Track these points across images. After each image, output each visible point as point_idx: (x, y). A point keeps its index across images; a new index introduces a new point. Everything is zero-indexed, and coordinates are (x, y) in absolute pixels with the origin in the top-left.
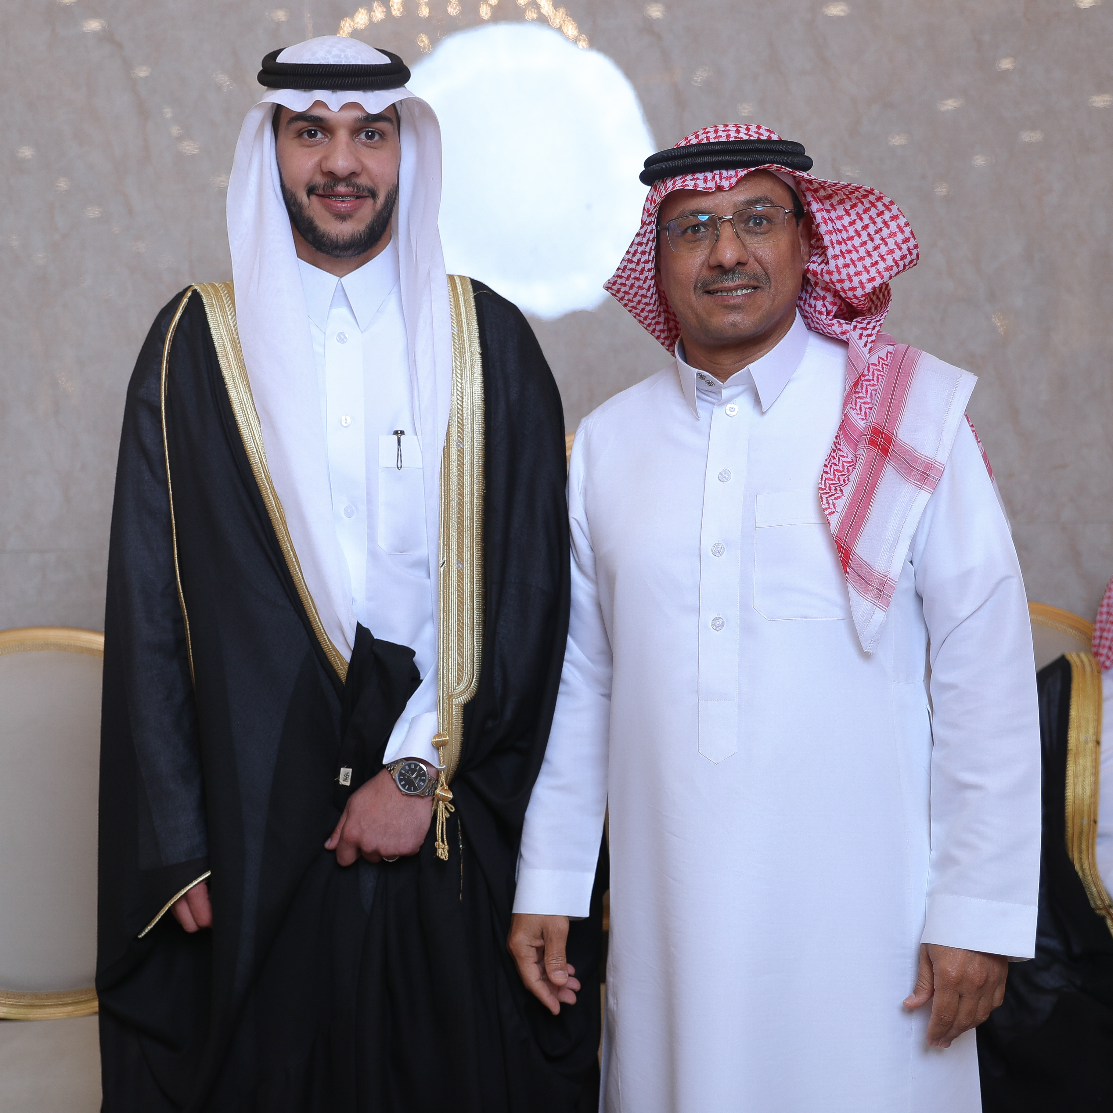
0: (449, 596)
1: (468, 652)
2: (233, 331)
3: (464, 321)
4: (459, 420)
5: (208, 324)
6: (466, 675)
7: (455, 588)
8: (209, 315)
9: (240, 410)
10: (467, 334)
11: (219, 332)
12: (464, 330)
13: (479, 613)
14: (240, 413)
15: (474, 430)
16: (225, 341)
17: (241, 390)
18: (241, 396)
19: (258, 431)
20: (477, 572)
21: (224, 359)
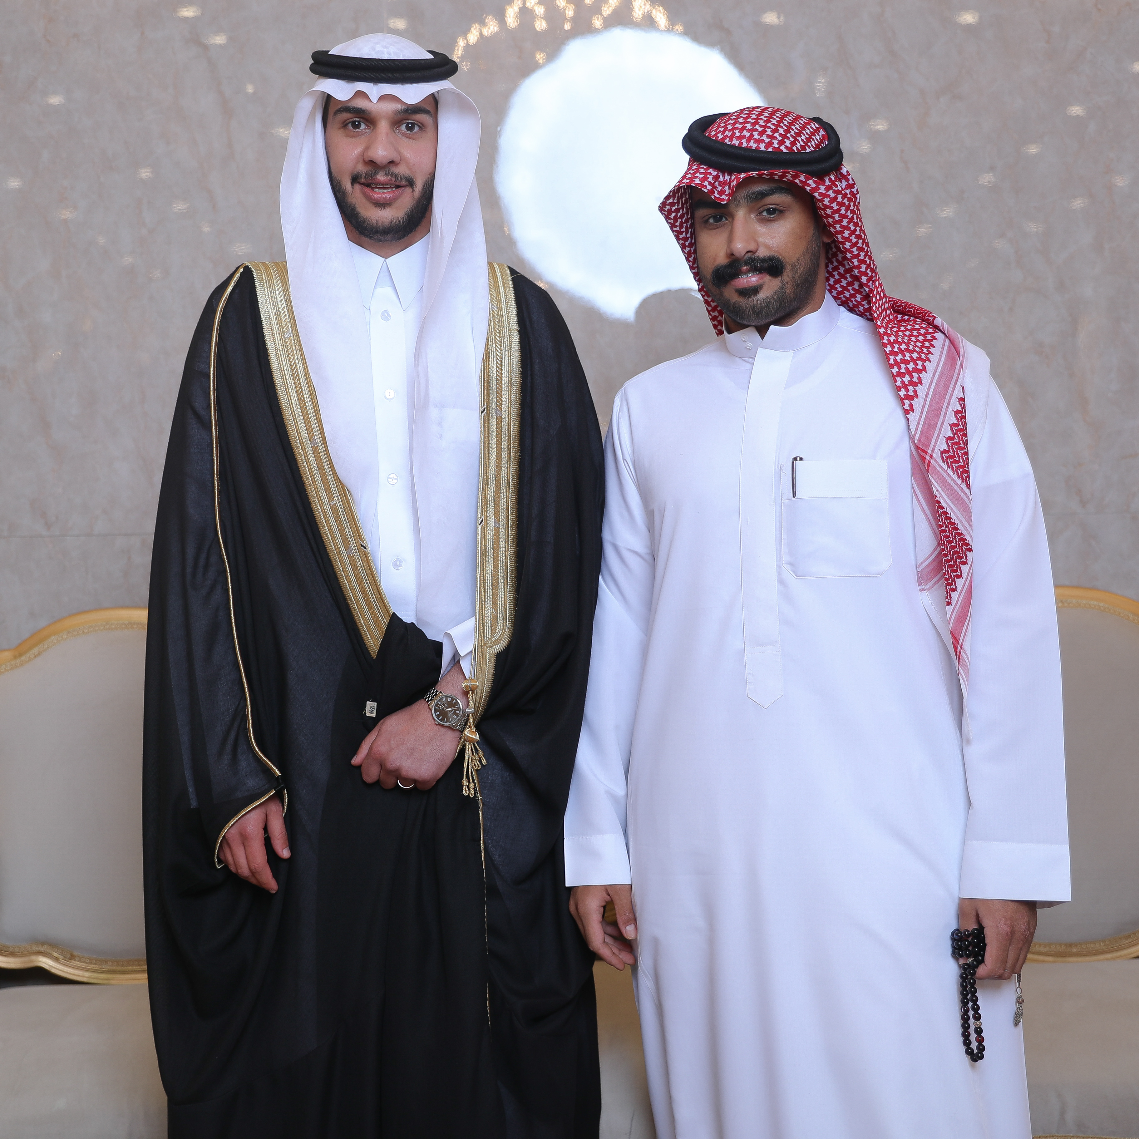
0: (486, 552)
1: (501, 605)
2: (280, 306)
3: (503, 299)
4: (498, 390)
5: (257, 298)
6: (500, 626)
7: (491, 545)
8: (258, 289)
9: (281, 379)
10: (506, 311)
11: (266, 306)
12: (503, 308)
14: (280, 382)
15: (511, 400)
16: (271, 314)
17: (282, 361)
18: (282, 367)
19: (296, 400)
20: (512, 531)
21: (269, 330)
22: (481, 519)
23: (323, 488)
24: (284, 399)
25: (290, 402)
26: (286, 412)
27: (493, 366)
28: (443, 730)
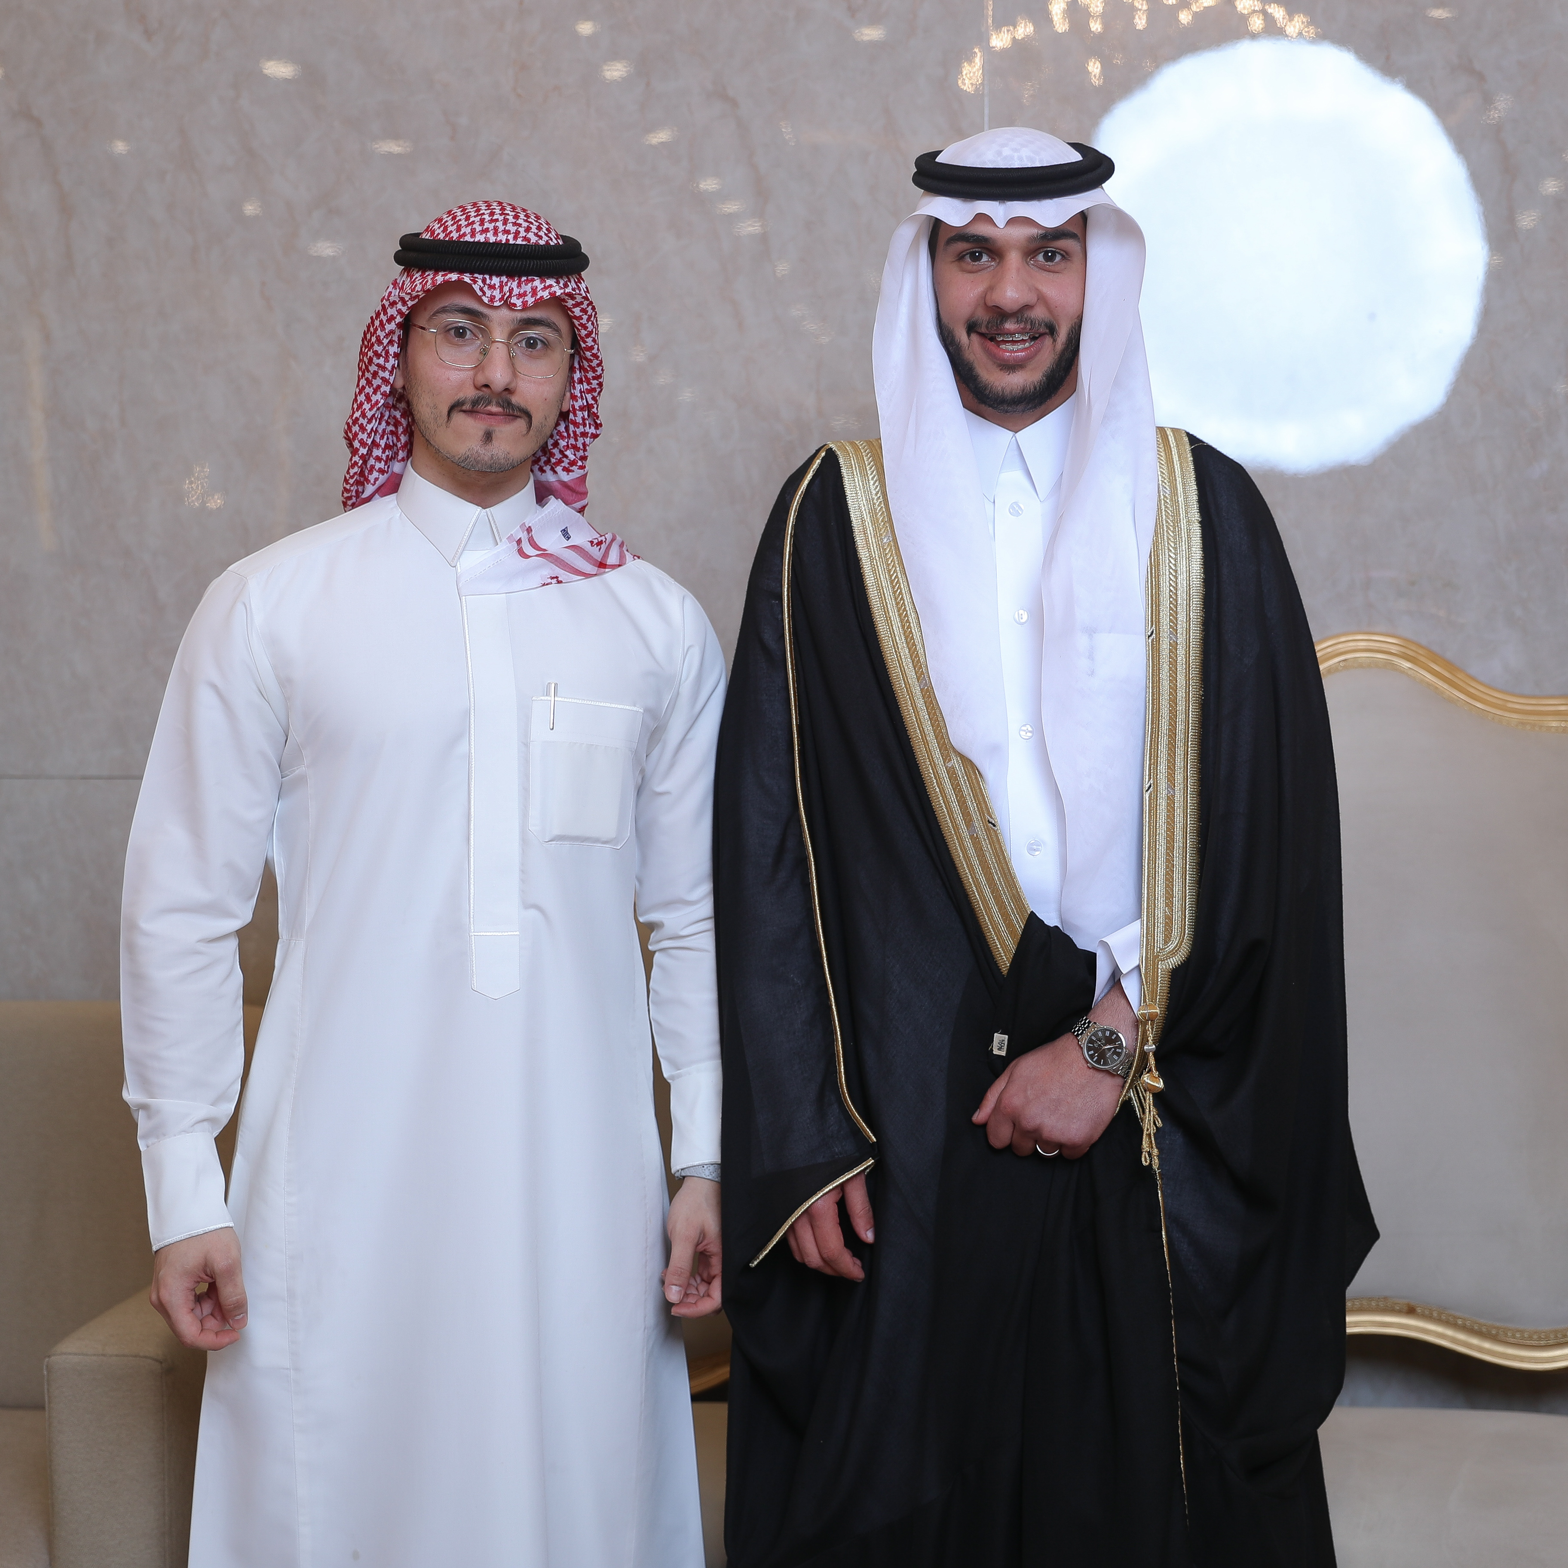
0: (1156, 829)
1: (1178, 901)
2: (875, 501)
3: (1179, 480)
4: (1171, 605)
5: (845, 491)
6: (1176, 931)
7: (1163, 819)
8: (846, 479)
9: (878, 600)
10: (1182, 496)
11: (857, 501)
12: (1179, 492)
13: (1193, 854)
14: (877, 604)
15: (1190, 619)
16: (864, 512)
17: (879, 575)
18: (879, 582)
19: (898, 627)
20: (1192, 800)
21: (861, 534)
22: (1149, 784)
23: (936, 744)
24: (883, 626)
25: (891, 629)
26: (885, 643)
27: (1164, 572)
28: (1099, 1076)
